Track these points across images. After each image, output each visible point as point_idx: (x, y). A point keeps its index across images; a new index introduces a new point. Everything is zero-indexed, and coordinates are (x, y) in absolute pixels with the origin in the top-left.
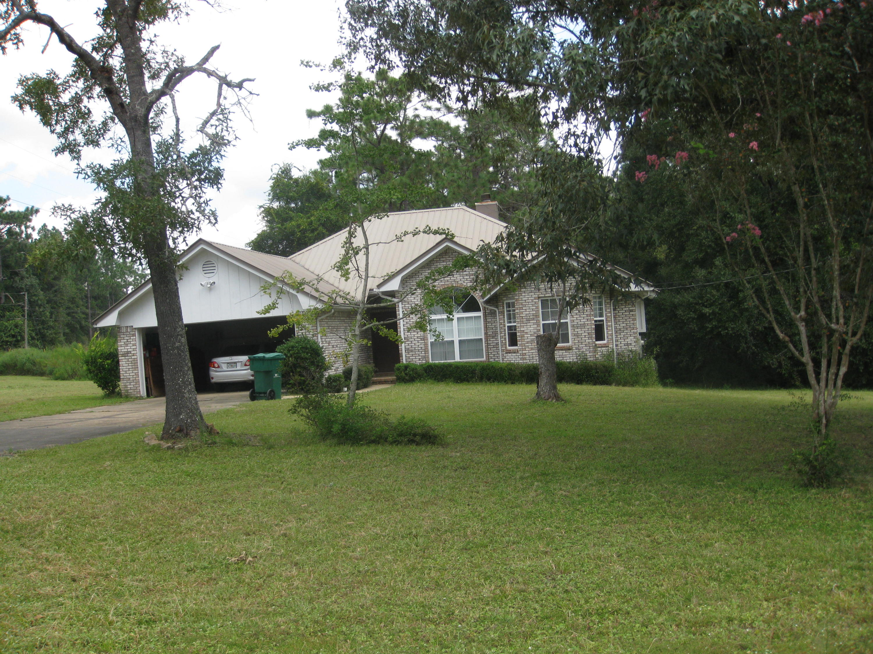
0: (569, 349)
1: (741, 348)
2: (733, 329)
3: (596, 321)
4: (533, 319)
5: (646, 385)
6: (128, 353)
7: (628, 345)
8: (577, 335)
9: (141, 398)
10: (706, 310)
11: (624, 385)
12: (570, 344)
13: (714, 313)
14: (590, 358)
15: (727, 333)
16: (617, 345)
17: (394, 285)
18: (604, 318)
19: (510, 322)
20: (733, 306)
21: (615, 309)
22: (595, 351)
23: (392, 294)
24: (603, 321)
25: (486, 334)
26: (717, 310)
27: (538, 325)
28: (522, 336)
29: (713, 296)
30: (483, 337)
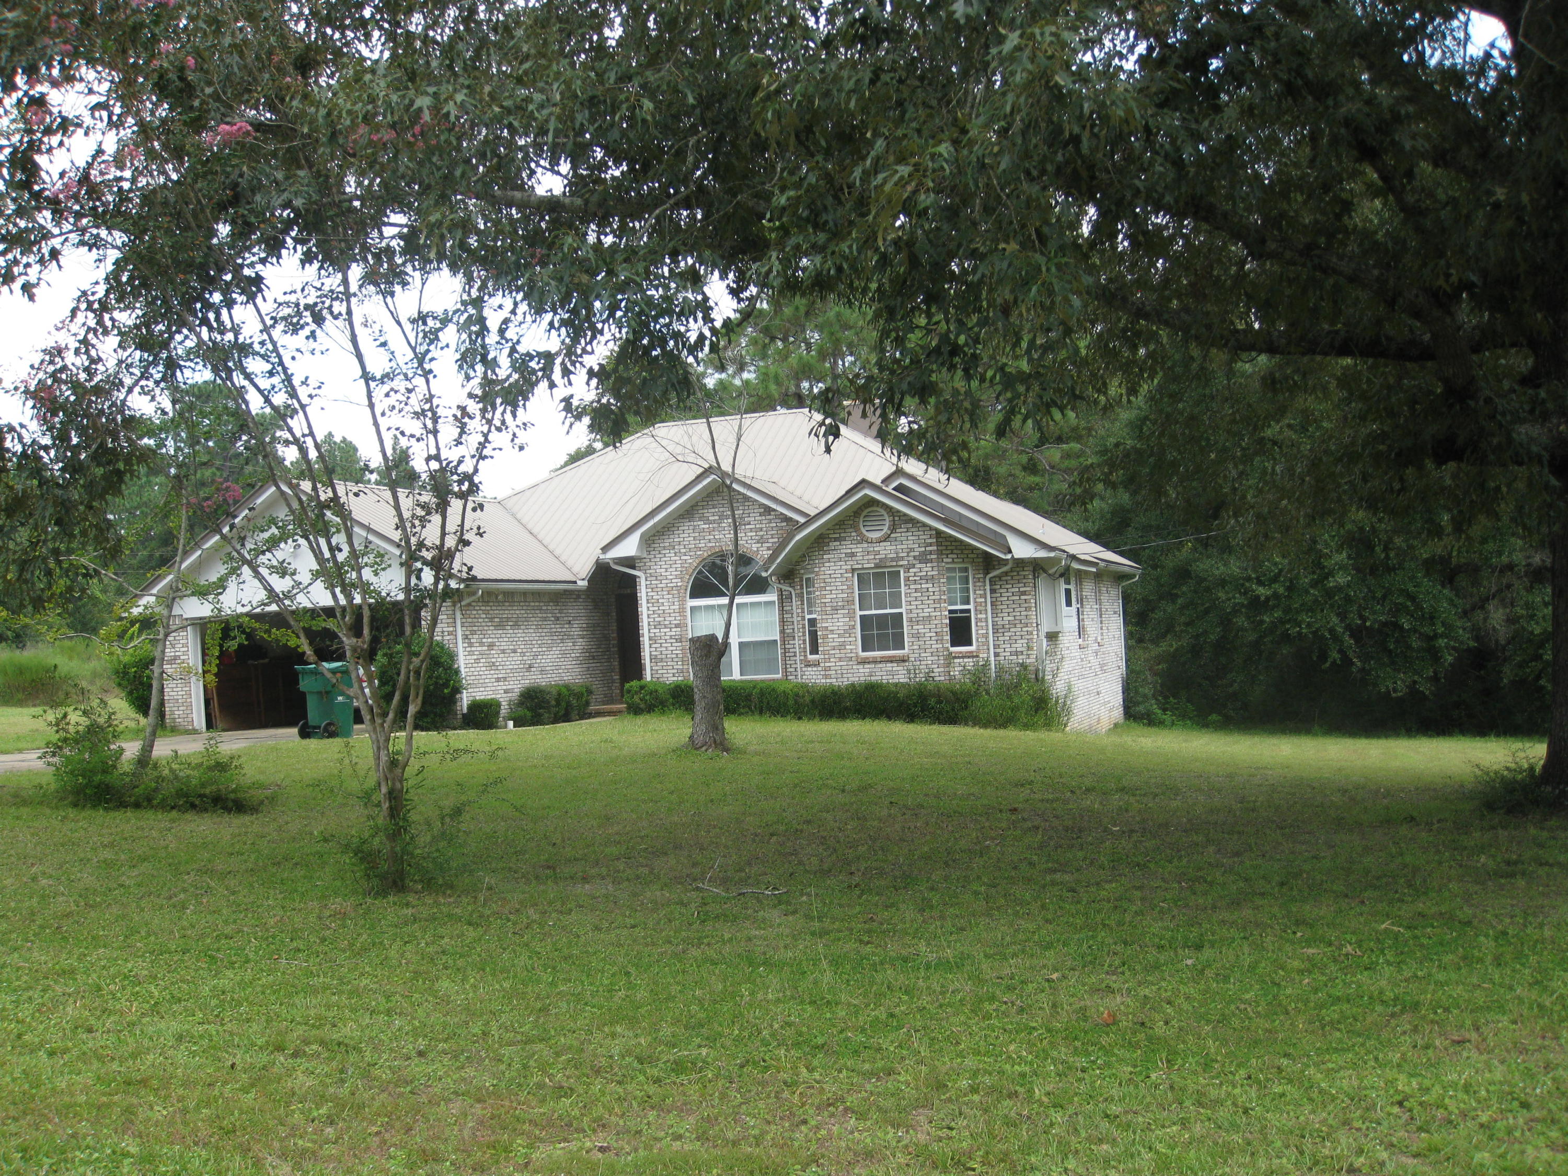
0: (903, 660)
1: (1330, 660)
2: (1309, 625)
3: (951, 612)
4: (843, 608)
5: (1026, 727)
6: (176, 658)
7: (1017, 653)
8: (917, 636)
9: (195, 732)
10: (1262, 591)
11: (985, 726)
12: (906, 651)
13: (1276, 596)
14: (939, 675)
15: (1300, 633)
16: (996, 655)
17: (629, 548)
18: (971, 607)
19: (810, 613)
20: (1314, 584)
21: (993, 591)
22: (948, 665)
23: (630, 562)
24: (969, 611)
25: (782, 632)
26: (1281, 590)
27: (852, 618)
28: (825, 637)
29: (1276, 564)
30: (777, 637)
